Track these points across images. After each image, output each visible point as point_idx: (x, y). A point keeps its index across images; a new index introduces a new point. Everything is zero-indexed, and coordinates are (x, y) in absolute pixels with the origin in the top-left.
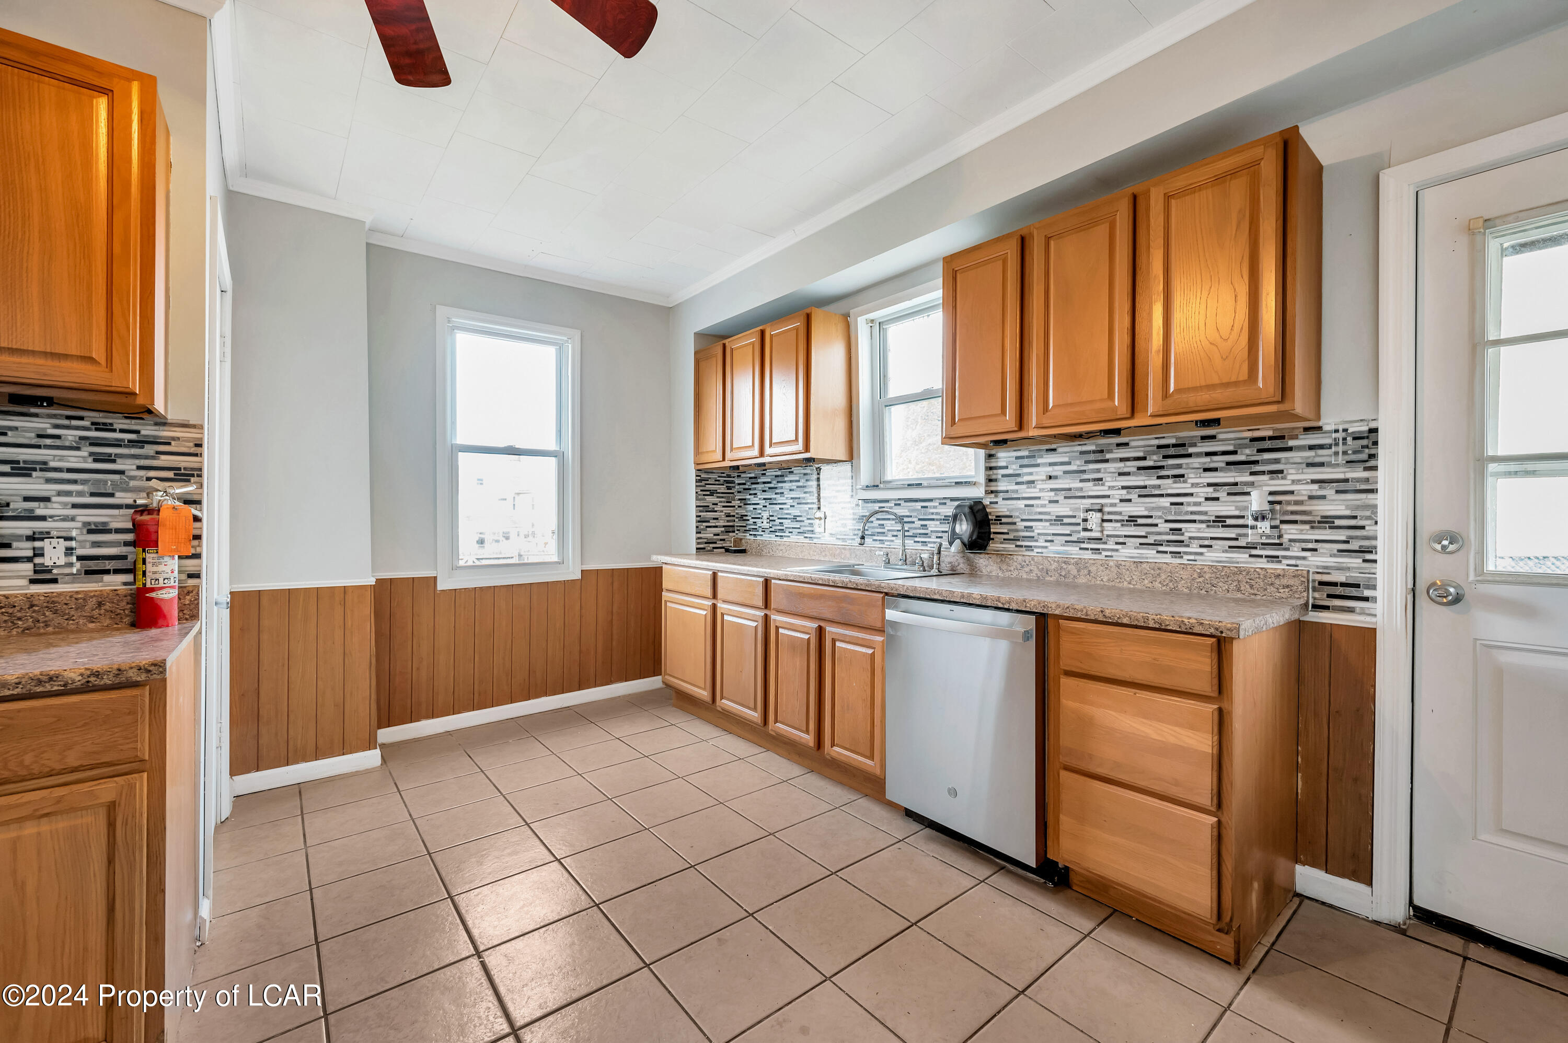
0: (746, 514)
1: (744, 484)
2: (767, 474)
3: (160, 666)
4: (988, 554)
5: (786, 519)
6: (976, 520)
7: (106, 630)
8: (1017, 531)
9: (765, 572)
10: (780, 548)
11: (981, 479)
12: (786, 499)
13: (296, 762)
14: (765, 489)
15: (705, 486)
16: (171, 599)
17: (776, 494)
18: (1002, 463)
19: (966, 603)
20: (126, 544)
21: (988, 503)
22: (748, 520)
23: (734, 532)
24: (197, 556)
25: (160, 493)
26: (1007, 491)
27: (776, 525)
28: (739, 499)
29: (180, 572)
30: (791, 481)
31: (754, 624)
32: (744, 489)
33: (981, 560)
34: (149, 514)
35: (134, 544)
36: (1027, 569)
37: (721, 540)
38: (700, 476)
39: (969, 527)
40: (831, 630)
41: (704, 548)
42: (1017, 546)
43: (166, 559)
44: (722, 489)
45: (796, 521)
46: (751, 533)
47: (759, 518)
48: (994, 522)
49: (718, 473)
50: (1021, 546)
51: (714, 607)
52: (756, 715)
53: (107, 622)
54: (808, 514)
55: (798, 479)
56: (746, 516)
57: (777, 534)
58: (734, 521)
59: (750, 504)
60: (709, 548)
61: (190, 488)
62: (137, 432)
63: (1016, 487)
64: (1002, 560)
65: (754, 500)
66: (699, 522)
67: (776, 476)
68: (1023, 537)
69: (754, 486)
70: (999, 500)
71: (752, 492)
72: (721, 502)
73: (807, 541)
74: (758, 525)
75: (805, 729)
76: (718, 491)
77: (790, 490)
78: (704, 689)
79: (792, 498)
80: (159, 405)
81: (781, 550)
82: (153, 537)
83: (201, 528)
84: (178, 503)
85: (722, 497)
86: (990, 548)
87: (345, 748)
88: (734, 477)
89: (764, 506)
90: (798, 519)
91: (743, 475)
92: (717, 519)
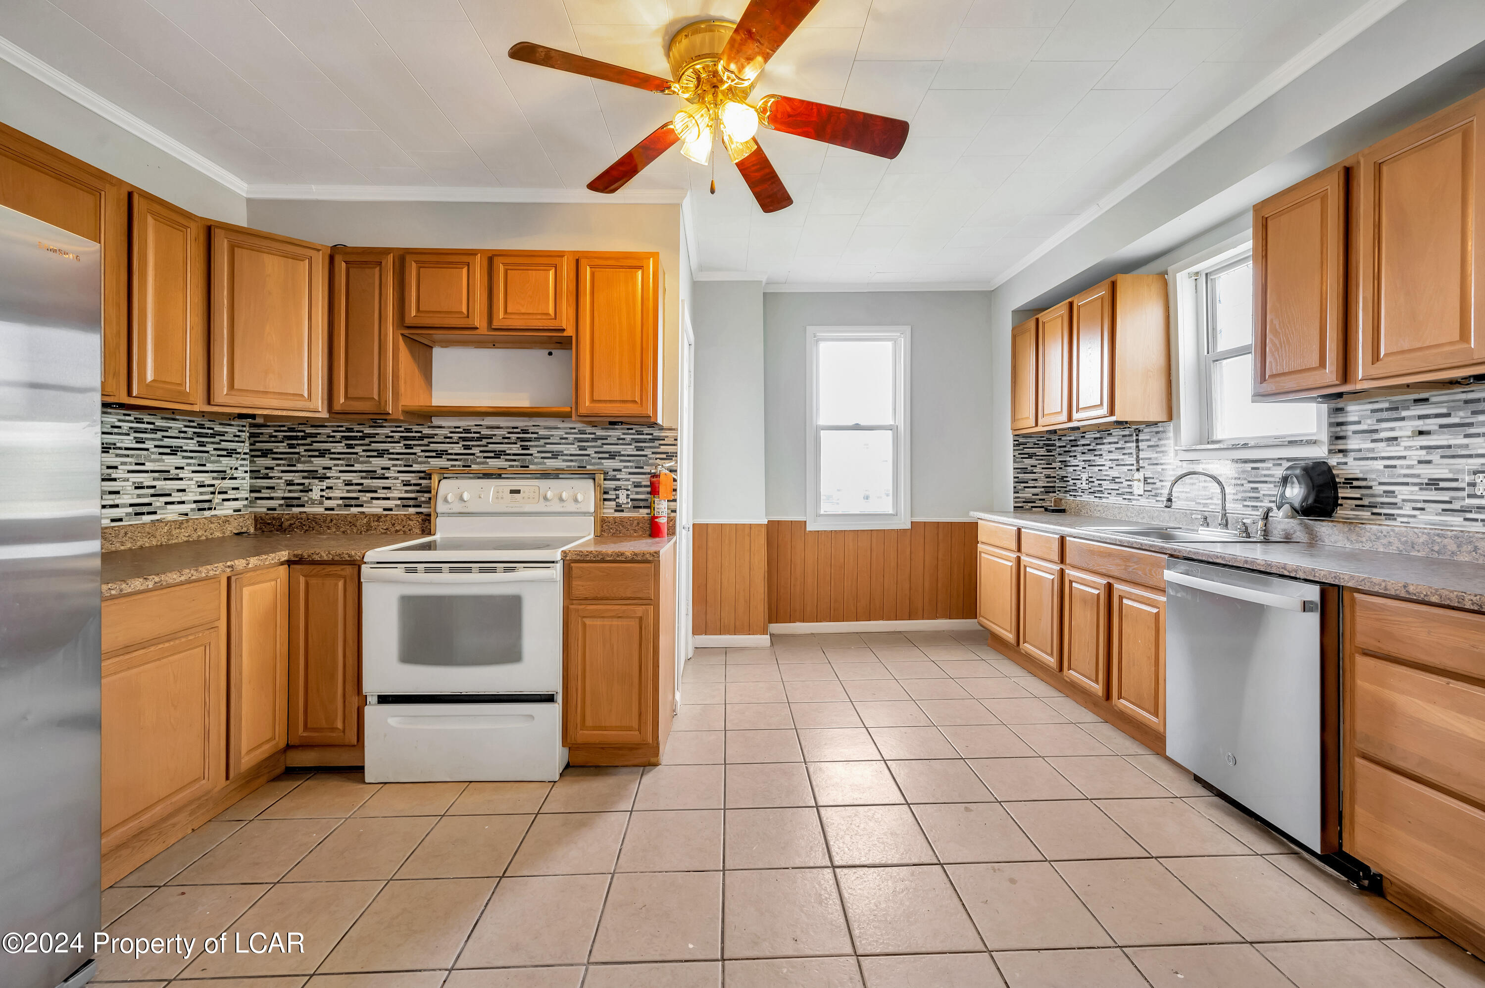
0: (1066, 475)
1: (1065, 447)
2: (1086, 436)
3: (657, 553)
4: (1332, 521)
5: (1105, 480)
6: (1312, 482)
7: (641, 537)
8: (1373, 496)
9: (1060, 530)
10: (1098, 509)
11: (1324, 437)
12: (1105, 460)
13: (725, 634)
14: (1084, 451)
15: (1023, 450)
16: (664, 523)
17: (1095, 455)
18: (1352, 418)
19: (1249, 569)
20: (648, 493)
21: (1335, 464)
22: (1069, 481)
23: (1055, 492)
24: (675, 500)
25: (660, 467)
26: (1360, 450)
27: (1095, 487)
28: (1060, 461)
29: (668, 509)
30: (1110, 443)
31: (1051, 577)
32: (1065, 452)
33: (1323, 528)
34: (656, 478)
35: (650, 493)
36: (1384, 541)
37: (1040, 500)
38: (1018, 441)
39: (1302, 490)
40: (1118, 587)
41: (1023, 507)
42: (1373, 514)
43: (663, 501)
44: (1042, 452)
45: (1115, 483)
46: (1071, 493)
47: (1079, 479)
48: (1342, 485)
49: (1037, 437)
50: (1380, 514)
51: (1019, 559)
52: (1052, 660)
53: (641, 533)
54: (1126, 476)
55: (1116, 440)
56: (1067, 477)
57: (1096, 495)
58: (1055, 482)
59: (1070, 466)
60: (1027, 507)
61: (672, 464)
62: (652, 434)
63: (1372, 445)
64: (1350, 529)
65: (1074, 462)
66: (1017, 482)
67: (1095, 438)
68: (1382, 503)
69: (1074, 448)
70: (1350, 460)
71: (1071, 454)
72: (1040, 464)
73: (1126, 502)
74: (1078, 486)
75: (1094, 679)
76: (1037, 454)
77: (1109, 452)
78: (1010, 632)
79: (1110, 460)
80: (660, 421)
81: (1099, 511)
82: (657, 490)
83: (677, 485)
84: (667, 472)
85: (1042, 460)
86: (1337, 515)
87: (750, 631)
88: (1054, 440)
89: (1083, 468)
90: (1117, 480)
91: (1063, 438)
92: (1036, 480)
